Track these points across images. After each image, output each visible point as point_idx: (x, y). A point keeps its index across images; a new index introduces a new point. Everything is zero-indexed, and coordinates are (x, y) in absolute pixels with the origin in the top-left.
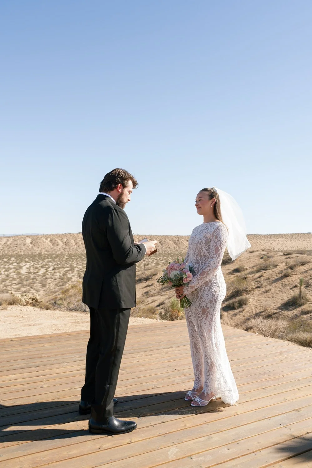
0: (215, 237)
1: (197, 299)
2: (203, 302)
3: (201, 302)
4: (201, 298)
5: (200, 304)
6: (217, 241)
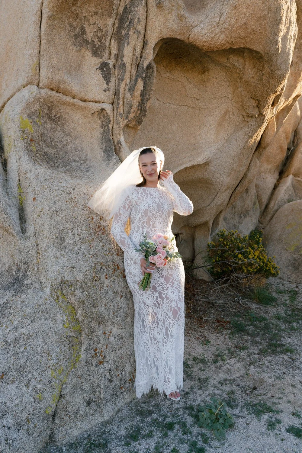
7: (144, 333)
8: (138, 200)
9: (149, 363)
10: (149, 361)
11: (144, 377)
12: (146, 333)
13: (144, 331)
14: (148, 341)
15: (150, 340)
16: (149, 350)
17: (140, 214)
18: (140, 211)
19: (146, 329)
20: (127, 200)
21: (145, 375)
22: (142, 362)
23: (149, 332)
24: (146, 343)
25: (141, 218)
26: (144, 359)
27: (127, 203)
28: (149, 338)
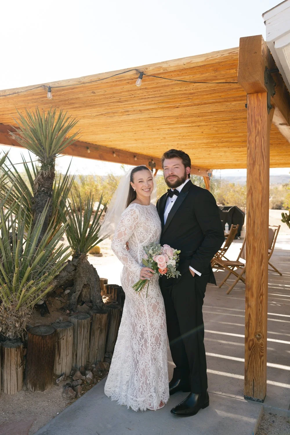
7: (146, 353)
8: (147, 221)
9: (148, 382)
10: (148, 380)
11: (142, 394)
12: (148, 353)
13: (146, 351)
14: (149, 361)
15: (150, 361)
16: (149, 370)
17: (151, 235)
18: (151, 231)
19: (148, 349)
20: (135, 221)
21: (143, 393)
22: (142, 379)
23: (151, 353)
24: (147, 362)
25: (152, 238)
26: (144, 377)
27: (134, 224)
28: (150, 358)
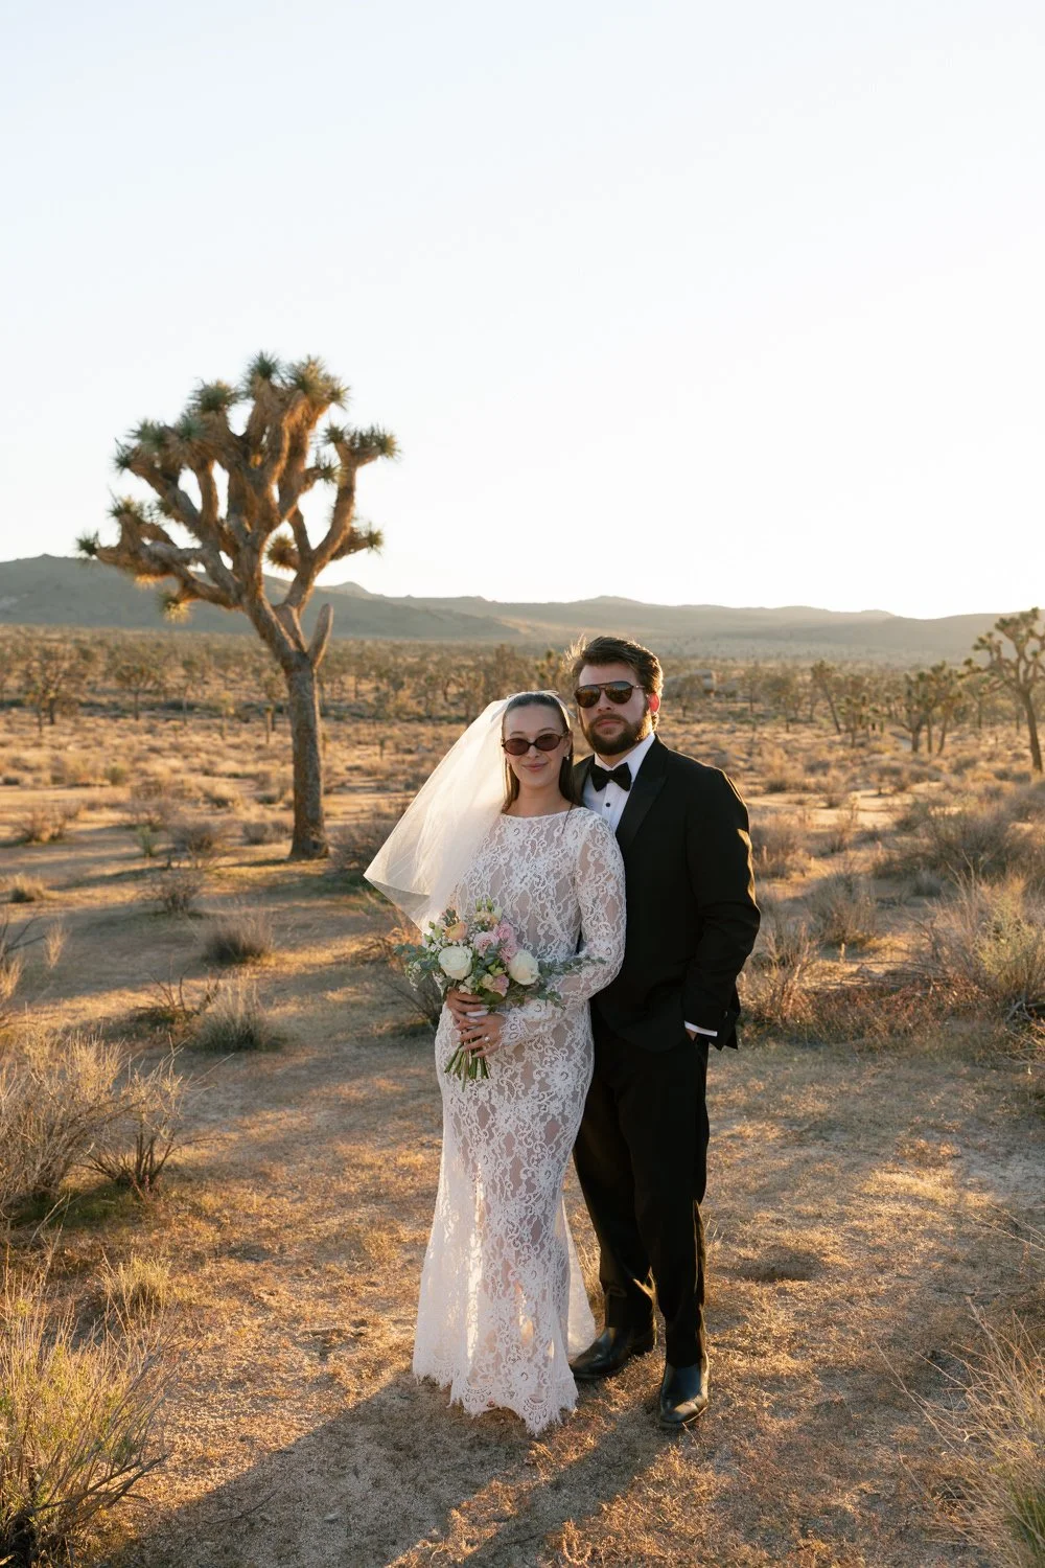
0: (592, 869)
1: (530, 1092)
2: (551, 1099)
3: (547, 1098)
4: (544, 1086)
5: (540, 1106)
6: (603, 879)
